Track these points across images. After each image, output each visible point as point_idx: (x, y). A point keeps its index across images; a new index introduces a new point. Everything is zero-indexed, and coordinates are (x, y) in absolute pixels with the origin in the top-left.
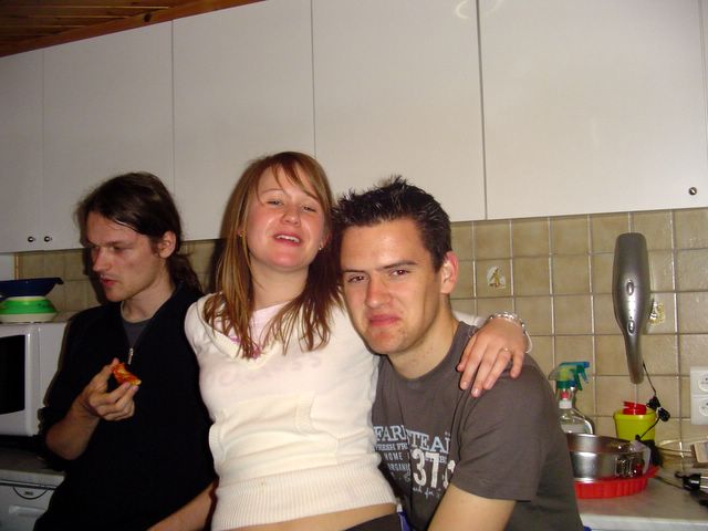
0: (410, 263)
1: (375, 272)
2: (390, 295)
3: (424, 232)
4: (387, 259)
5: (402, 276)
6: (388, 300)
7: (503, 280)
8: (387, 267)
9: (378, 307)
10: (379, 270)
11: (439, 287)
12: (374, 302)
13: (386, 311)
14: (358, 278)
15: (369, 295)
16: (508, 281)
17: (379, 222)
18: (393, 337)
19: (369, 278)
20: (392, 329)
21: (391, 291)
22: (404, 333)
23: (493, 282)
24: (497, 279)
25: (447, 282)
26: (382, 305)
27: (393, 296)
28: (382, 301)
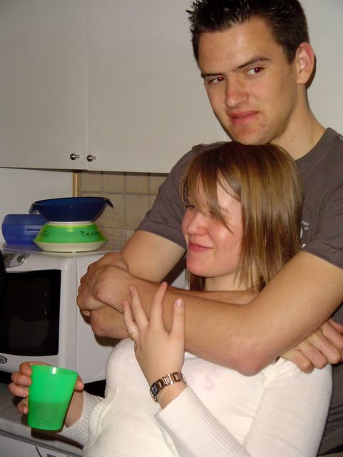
0: (262, 59)
1: (231, 73)
2: (247, 95)
3: (274, 28)
4: (242, 59)
5: (258, 74)
6: (245, 99)
8: (241, 67)
9: (236, 107)
10: (234, 71)
11: (295, 78)
12: (233, 102)
13: (244, 109)
15: (226, 95)
17: (230, 26)
18: (254, 131)
19: (227, 79)
20: (252, 123)
21: (247, 89)
22: (264, 126)
25: (303, 73)
26: (240, 104)
27: (249, 94)
28: (240, 100)
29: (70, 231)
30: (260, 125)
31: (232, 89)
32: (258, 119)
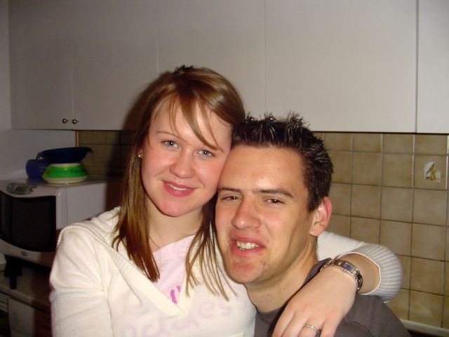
0: (288, 194)
1: (250, 193)
2: (258, 220)
4: (265, 184)
5: (275, 205)
6: (256, 225)
7: (438, 175)
8: (264, 191)
9: (244, 229)
10: (254, 192)
11: (309, 227)
12: (242, 223)
14: (232, 198)
15: (238, 214)
16: (443, 176)
19: (243, 199)
21: (261, 217)
22: (264, 264)
23: (429, 175)
24: (433, 173)
25: (318, 225)
26: (249, 227)
27: (261, 221)
28: (249, 223)
29: (66, 169)
30: (261, 262)
31: (246, 209)
32: (261, 254)
